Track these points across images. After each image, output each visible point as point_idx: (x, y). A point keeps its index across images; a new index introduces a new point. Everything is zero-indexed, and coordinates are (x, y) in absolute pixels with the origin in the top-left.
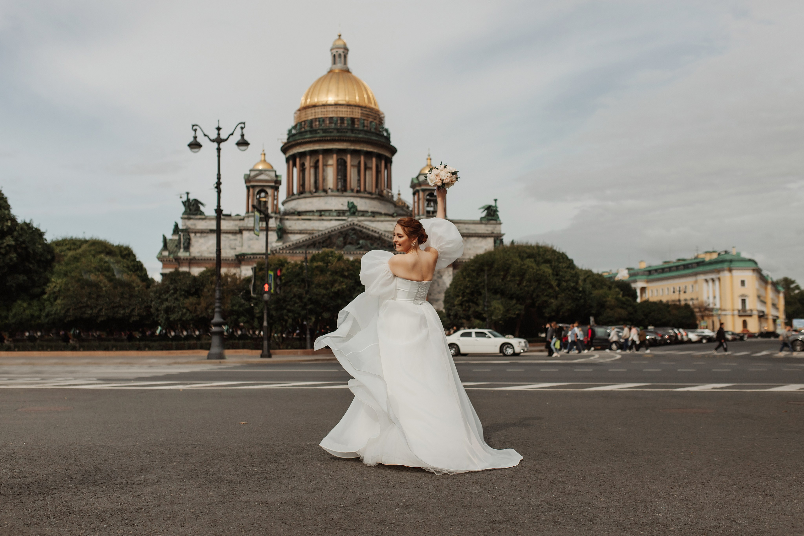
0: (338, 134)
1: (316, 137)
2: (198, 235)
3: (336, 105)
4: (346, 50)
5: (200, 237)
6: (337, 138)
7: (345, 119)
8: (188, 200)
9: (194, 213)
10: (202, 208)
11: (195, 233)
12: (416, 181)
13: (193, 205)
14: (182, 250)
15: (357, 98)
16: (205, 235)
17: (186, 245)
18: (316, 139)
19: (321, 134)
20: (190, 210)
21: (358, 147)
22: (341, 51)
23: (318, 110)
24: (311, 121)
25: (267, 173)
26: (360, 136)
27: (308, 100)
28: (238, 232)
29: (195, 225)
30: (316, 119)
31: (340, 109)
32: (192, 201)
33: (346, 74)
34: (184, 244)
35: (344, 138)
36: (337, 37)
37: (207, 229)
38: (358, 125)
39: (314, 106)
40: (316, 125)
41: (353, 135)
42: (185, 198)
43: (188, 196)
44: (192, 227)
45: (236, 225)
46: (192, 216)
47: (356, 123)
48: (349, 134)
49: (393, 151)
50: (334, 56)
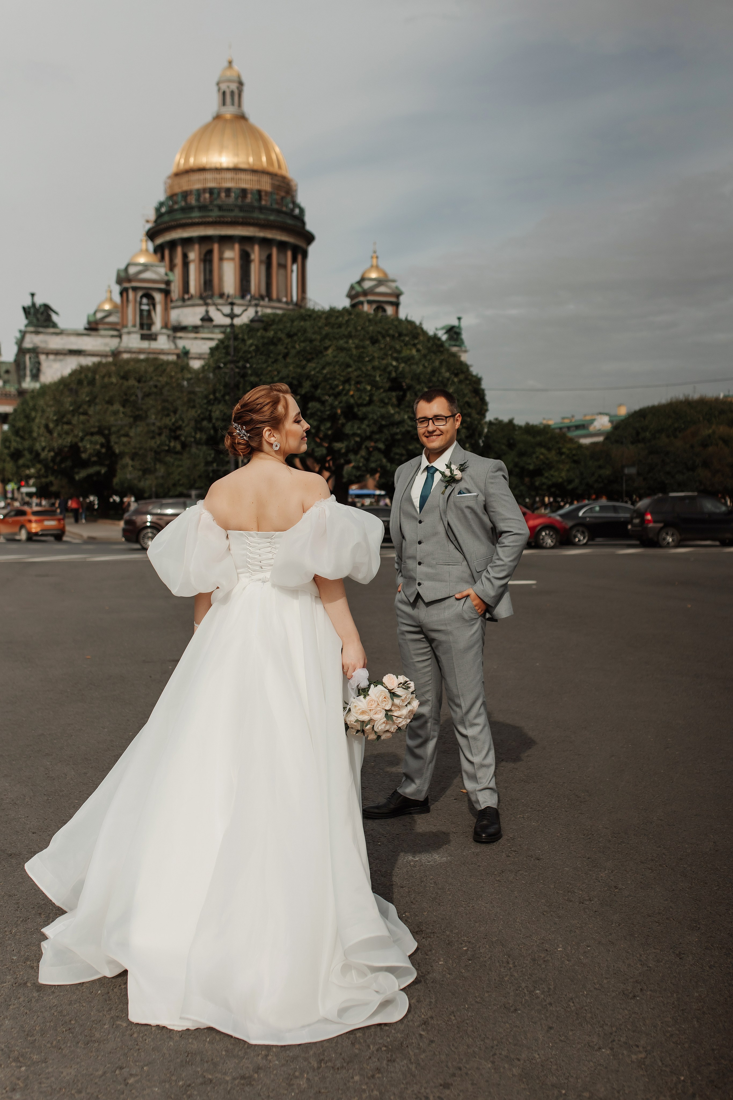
0: (241, 214)
1: (209, 216)
2: (51, 357)
3: (236, 170)
4: (241, 84)
5: (55, 360)
6: (241, 220)
7: (249, 191)
8: (34, 305)
9: (45, 324)
10: (55, 318)
11: (47, 354)
12: (358, 289)
13: (42, 313)
14: (28, 379)
15: (264, 159)
16: (61, 357)
17: (34, 371)
18: (211, 220)
19: (215, 213)
20: (38, 320)
21: (269, 234)
22: (234, 86)
23: (209, 176)
24: (199, 193)
25: (154, 269)
26: (272, 218)
27: (192, 160)
28: (110, 354)
29: (46, 342)
30: (204, 190)
31: (243, 176)
32: (40, 306)
33: (243, 122)
34: (31, 371)
35: (252, 221)
36: (226, 64)
37: (64, 350)
38: (266, 200)
39: (202, 170)
40: (205, 199)
41: (262, 216)
42: (28, 303)
43: (33, 299)
44: (42, 345)
45: (106, 345)
46: (41, 329)
47: (264, 197)
48: (256, 215)
49: (310, 238)
50: (224, 93)
